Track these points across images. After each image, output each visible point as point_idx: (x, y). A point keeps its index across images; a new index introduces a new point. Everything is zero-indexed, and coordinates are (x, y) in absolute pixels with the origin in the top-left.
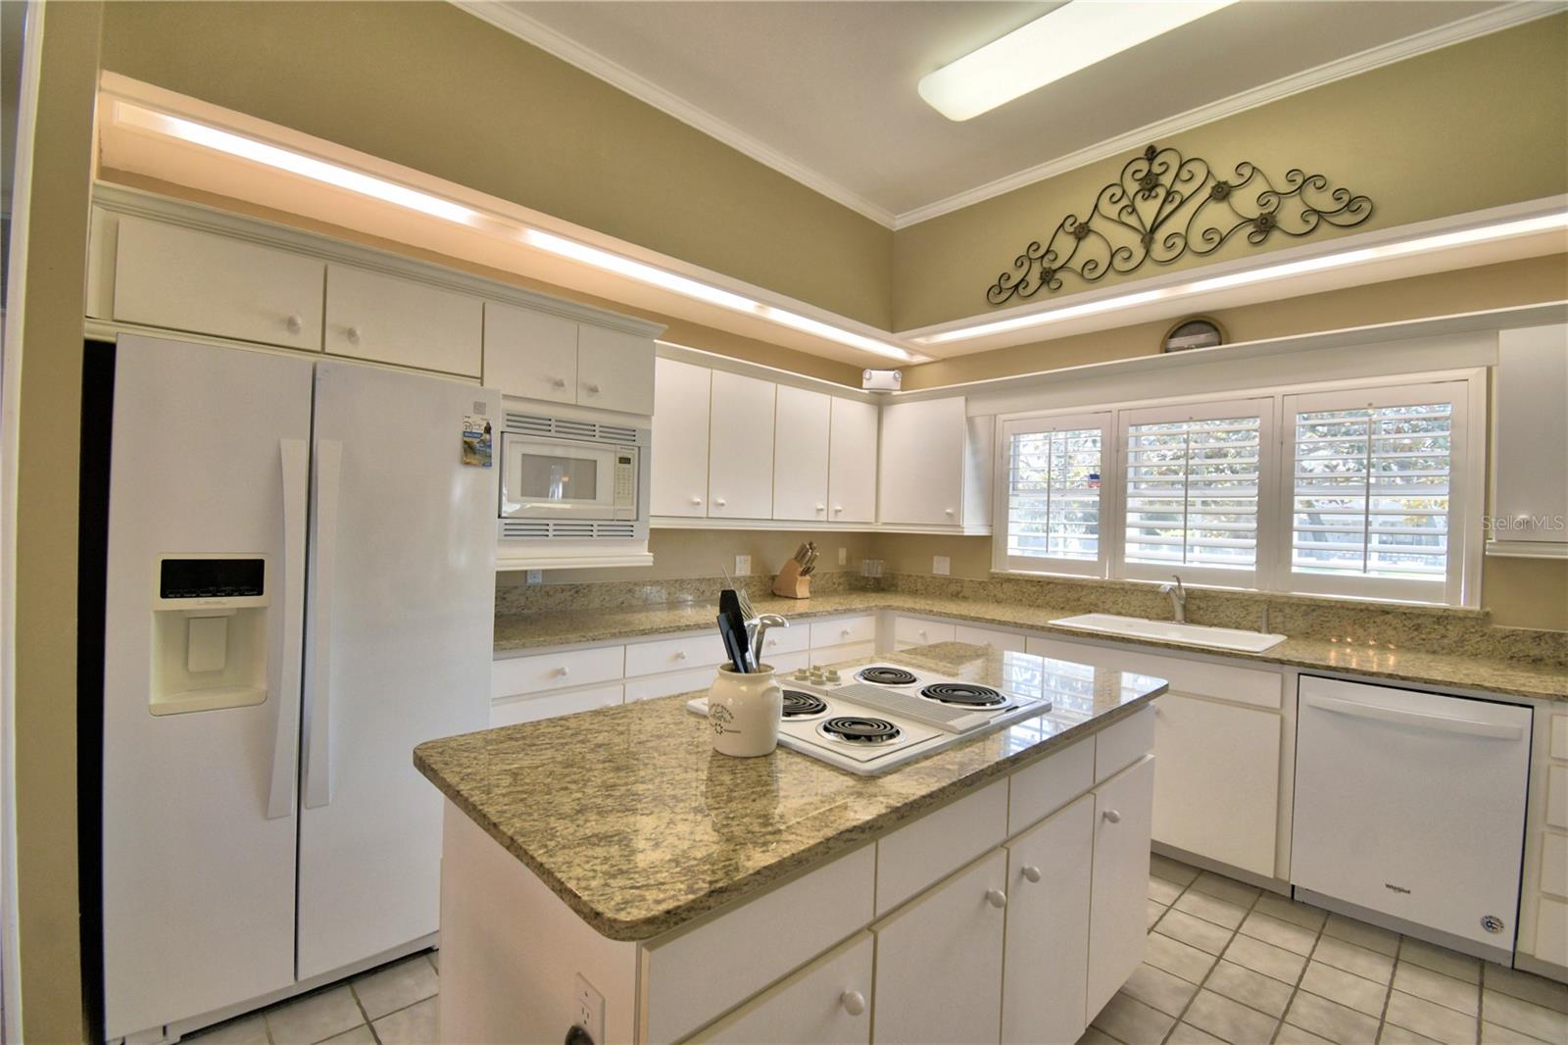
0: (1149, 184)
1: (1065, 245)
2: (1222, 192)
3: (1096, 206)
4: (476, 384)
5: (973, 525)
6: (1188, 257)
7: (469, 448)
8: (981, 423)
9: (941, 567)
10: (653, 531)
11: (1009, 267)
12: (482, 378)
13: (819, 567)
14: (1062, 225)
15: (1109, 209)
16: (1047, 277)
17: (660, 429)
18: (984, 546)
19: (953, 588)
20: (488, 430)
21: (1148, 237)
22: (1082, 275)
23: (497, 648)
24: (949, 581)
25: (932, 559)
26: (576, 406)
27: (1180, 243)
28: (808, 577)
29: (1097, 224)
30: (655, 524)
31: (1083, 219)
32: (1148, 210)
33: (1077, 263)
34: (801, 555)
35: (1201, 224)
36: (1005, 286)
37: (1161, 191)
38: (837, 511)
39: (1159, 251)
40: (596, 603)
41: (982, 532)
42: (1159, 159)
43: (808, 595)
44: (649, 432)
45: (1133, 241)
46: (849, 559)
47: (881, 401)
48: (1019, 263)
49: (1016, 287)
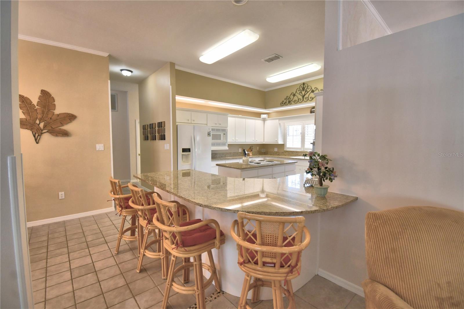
0: (303, 89)
1: (292, 97)
2: (313, 91)
3: (296, 92)
4: (206, 125)
5: (280, 142)
6: (308, 101)
7: (208, 134)
8: (282, 124)
9: (276, 150)
10: (228, 144)
11: (284, 100)
12: (207, 124)
13: (254, 150)
14: (291, 94)
15: (298, 92)
16: (289, 102)
17: (229, 129)
18: (283, 146)
19: (278, 153)
20: (210, 132)
21: (303, 96)
22: (294, 102)
23: (212, 160)
24: (277, 152)
25: (274, 149)
26: (218, 127)
27: (307, 98)
28: (252, 152)
29: (296, 94)
30: (229, 143)
31: (294, 93)
32: (303, 93)
33: (294, 100)
34: (250, 148)
35: (311, 96)
36: (288, 98)
37: (305, 90)
38: (257, 140)
39: (304, 99)
40: (218, 156)
41: (282, 143)
42: (305, 85)
43: (251, 155)
44: (227, 130)
45: (301, 97)
46: (259, 149)
47: (264, 120)
48: (285, 99)
49: (285, 103)
